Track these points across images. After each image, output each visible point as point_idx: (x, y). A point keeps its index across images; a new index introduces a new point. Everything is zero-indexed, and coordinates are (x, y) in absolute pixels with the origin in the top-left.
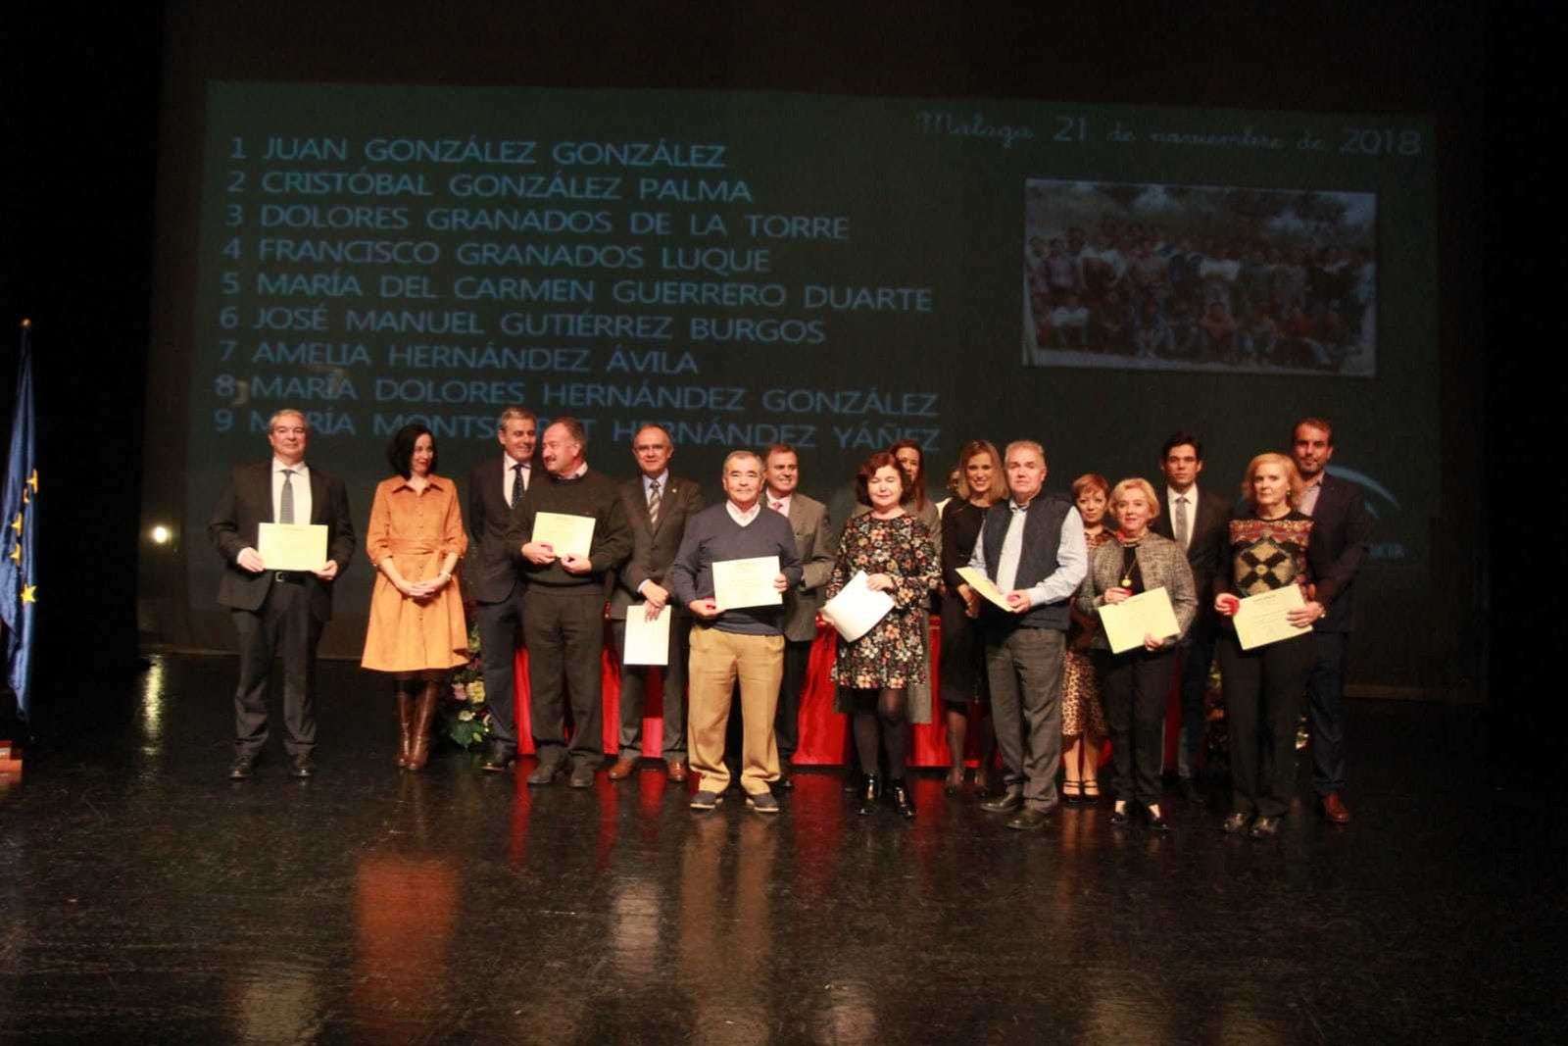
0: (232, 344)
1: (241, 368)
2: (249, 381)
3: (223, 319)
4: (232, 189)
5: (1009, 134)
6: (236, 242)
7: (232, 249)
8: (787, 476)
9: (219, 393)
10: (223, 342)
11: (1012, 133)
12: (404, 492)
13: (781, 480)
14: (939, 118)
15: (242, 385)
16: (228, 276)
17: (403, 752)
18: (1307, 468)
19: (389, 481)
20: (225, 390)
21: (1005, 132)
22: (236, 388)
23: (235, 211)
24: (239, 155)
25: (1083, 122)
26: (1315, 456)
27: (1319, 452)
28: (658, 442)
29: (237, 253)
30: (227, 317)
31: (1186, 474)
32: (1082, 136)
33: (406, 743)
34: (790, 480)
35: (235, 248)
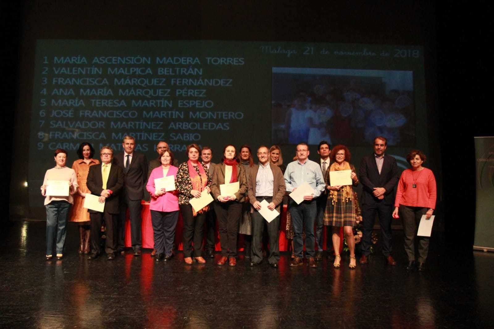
0: (44, 122)
1: (46, 129)
2: (49, 133)
3: (41, 113)
4: (43, 73)
5: (289, 52)
6: (45, 90)
7: (44, 92)
8: (207, 157)
9: (39, 137)
10: (41, 121)
11: (290, 52)
12: (83, 164)
13: (205, 158)
14: (267, 48)
15: (47, 135)
16: (42, 100)
17: (81, 249)
18: (379, 153)
19: (78, 160)
20: (41, 136)
21: (288, 52)
22: (44, 135)
23: (44, 80)
24: (46, 62)
25: (312, 48)
26: (381, 149)
27: (382, 148)
28: (165, 146)
29: (45, 93)
30: (42, 113)
31: (326, 152)
32: (312, 53)
33: (82, 246)
34: (208, 159)
35: (45, 91)
